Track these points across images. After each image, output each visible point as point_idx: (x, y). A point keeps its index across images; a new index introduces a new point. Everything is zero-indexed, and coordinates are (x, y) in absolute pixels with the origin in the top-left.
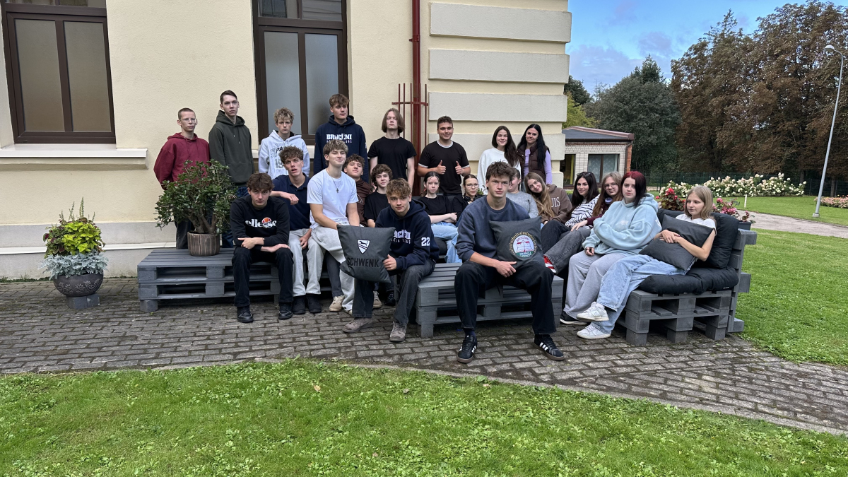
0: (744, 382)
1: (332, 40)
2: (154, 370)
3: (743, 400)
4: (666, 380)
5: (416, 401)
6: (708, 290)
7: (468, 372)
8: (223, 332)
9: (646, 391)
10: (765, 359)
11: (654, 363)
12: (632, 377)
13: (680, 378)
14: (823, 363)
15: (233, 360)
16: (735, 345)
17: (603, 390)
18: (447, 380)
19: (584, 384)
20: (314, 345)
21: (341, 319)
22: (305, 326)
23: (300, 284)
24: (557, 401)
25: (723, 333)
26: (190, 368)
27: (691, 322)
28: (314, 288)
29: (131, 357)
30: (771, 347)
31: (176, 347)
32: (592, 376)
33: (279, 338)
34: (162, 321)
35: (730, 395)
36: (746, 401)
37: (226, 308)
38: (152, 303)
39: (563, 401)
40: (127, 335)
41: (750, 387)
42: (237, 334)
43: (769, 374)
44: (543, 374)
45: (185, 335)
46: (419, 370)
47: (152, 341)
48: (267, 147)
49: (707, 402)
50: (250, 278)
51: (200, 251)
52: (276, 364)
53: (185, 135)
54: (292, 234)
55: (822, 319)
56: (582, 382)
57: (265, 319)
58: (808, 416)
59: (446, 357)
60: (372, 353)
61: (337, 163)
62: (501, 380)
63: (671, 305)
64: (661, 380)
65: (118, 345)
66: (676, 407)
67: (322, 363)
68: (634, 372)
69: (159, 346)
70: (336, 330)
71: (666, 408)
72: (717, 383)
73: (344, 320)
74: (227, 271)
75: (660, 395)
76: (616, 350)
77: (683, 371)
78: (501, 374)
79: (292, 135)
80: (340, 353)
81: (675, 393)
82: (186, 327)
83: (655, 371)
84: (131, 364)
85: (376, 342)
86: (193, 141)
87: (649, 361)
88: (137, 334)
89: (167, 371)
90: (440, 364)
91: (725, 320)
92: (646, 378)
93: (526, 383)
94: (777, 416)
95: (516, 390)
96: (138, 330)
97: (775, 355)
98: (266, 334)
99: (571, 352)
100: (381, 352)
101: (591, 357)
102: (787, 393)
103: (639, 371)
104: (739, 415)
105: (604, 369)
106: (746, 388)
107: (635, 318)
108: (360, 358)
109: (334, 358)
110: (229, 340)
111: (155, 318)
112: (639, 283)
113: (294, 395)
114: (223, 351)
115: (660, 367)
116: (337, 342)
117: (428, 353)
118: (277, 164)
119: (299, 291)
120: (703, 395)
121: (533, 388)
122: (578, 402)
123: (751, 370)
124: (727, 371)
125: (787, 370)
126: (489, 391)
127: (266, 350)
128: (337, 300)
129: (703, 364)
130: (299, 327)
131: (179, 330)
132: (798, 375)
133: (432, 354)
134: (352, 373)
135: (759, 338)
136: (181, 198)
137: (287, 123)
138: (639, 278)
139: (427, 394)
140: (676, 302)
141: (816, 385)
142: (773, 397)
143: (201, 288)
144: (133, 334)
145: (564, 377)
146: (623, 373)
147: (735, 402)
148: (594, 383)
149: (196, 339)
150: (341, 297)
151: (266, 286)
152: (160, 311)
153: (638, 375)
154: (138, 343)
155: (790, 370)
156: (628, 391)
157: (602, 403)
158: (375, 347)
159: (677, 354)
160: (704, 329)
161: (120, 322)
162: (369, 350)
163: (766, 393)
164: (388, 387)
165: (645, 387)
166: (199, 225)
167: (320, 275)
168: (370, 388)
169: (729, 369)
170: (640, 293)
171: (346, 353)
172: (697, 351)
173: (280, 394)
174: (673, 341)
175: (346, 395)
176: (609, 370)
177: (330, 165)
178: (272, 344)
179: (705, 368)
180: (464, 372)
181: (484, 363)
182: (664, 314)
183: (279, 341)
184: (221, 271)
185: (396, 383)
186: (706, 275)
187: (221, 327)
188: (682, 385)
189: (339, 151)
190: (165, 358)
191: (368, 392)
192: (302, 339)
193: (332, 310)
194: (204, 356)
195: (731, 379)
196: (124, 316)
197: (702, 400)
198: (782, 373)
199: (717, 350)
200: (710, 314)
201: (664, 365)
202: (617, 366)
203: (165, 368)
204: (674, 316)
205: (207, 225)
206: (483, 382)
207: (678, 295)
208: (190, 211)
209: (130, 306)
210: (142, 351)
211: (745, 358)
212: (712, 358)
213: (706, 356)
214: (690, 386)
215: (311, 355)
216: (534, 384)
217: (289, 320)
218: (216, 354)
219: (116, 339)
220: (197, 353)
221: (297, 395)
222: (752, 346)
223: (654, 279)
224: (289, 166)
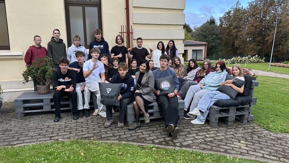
0: (257, 143)
1: (96, 9)
2: (15, 146)
3: (258, 152)
4: (226, 143)
5: (124, 158)
6: (241, 105)
7: (146, 143)
8: (48, 127)
9: (219, 149)
10: (264, 132)
11: (221, 136)
12: (213, 143)
13: (231, 142)
14: (286, 133)
15: (50, 140)
16: (251, 126)
17: (201, 149)
18: (138, 147)
19: (194, 147)
20: (84, 132)
21: (97, 119)
22: (82, 123)
23: (81, 105)
24: (183, 156)
25: (246, 121)
26: (31, 145)
27: (234, 117)
28: (87, 106)
29: (6, 140)
30: (265, 126)
31: (27, 134)
32: (197, 143)
33: (71, 129)
34: (24, 122)
35: (253, 150)
36: (259, 152)
37: (52, 115)
38: (21, 114)
39: (185, 156)
40: (8, 129)
41: (260, 145)
42: (54, 127)
43: (266, 139)
44: (177, 143)
45: (32, 128)
46: (127, 143)
47: (18, 132)
48: (70, 50)
49: (244, 154)
50: (61, 103)
51: (42, 92)
52: (67, 142)
53: (37, 46)
54: (77, 84)
55: (282, 113)
56: (193, 146)
57: (66, 120)
58: (285, 159)
59: (138, 136)
60: (108, 135)
61: (95, 57)
62: (160, 146)
63: (227, 111)
64: (224, 144)
65: (3, 134)
66: (231, 157)
67: (86, 141)
68: (213, 140)
69: (20, 134)
70: (94, 124)
71: (228, 158)
72: (247, 144)
73: (98, 119)
74: (52, 100)
75: (225, 151)
76: (206, 130)
77: (233, 139)
78: (160, 143)
79: (80, 45)
80: (94, 136)
81: (230, 150)
82: (34, 124)
83: (222, 139)
84: (6, 143)
85: (110, 130)
86: (40, 48)
87: (219, 134)
88: (12, 129)
89: (21, 146)
90: (135, 139)
91: (247, 116)
92: (218, 143)
93: (170, 147)
94: (272, 160)
95: (166, 150)
96: (13, 126)
97: (267, 130)
98: (66, 127)
99: (188, 131)
100: (111, 135)
101: (196, 133)
102: (275, 148)
103: (215, 139)
104: (257, 160)
105: (201, 139)
106: (258, 146)
107: (213, 116)
108: (102, 138)
109: (92, 138)
110: (50, 131)
111: (22, 120)
112: (214, 102)
113: (72, 158)
114: (46, 136)
115: (223, 138)
116: (94, 130)
117: (131, 134)
119: (80, 107)
120: (242, 151)
121: (173, 149)
122: (191, 156)
123: (259, 137)
124: (250, 138)
125: (273, 136)
126: (155, 152)
127: (64, 135)
128: (96, 111)
129: (240, 135)
130: (79, 123)
131: (30, 126)
132: (277, 139)
133: (133, 135)
134: (98, 145)
135: (260, 123)
136: (33, 72)
137: (78, 41)
138: (214, 100)
139: (129, 155)
140: (229, 110)
141: (285, 143)
142: (269, 150)
143: (41, 108)
144: (10, 129)
145: (185, 144)
146: (209, 141)
147: (255, 153)
148: (198, 146)
149: (36, 130)
150: (98, 110)
151: (68, 106)
152: (25, 117)
153: (215, 142)
154: (12, 133)
155: (274, 137)
156: (211, 150)
157: (201, 156)
158: (109, 132)
159: (230, 131)
160: (239, 119)
161: (7, 123)
162: (107, 134)
163: (266, 148)
164: (113, 152)
165: (218, 147)
166: (41, 82)
167: (89, 101)
168: (104, 153)
169: (250, 137)
170: (215, 107)
171: (97, 136)
172: (237, 129)
173: (66, 158)
174: (227, 125)
175: (94, 157)
176: (204, 140)
177: (93, 57)
178: (67, 132)
179: (241, 137)
180: (145, 143)
181: (153, 138)
182: (224, 115)
183: (70, 130)
184: (49, 101)
185: (116, 150)
186: (240, 99)
187: (48, 124)
188: (233, 146)
190: (21, 140)
191: (104, 155)
192: (80, 129)
193: (94, 115)
194: (38, 138)
195: (252, 142)
196: (9, 120)
197: (241, 153)
198: (271, 138)
199: (245, 128)
200: (242, 114)
201: (225, 136)
202: (207, 137)
203: (20, 145)
204: (228, 115)
205: (44, 82)
206: (153, 147)
207: (229, 107)
208: (37, 77)
209: (13, 115)
210: (12, 137)
211: (256, 131)
212: (243, 132)
213: (241, 131)
214: (236, 146)
215: (82, 137)
216: (173, 148)
217: (76, 120)
218: (43, 137)
219: (3, 131)
220: (35, 137)
221: (73, 158)
222: (258, 126)
223: (220, 101)
224: (78, 58)
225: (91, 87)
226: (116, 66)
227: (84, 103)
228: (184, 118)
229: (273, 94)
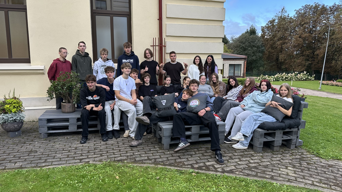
0: (306, 170)
1: (125, 19)
2: (44, 168)
3: (307, 179)
4: (272, 170)
5: (163, 183)
6: (288, 128)
7: (185, 167)
8: (76, 148)
9: (264, 175)
10: (313, 158)
11: (266, 161)
12: (257, 169)
13: (278, 169)
14: (338, 160)
15: (80, 163)
16: (299, 151)
17: (245, 175)
18: (176, 172)
19: (237, 173)
20: (116, 154)
21: (128, 141)
22: (112, 144)
23: (110, 126)
24: (226, 182)
25: (294, 146)
26: (60, 167)
27: (281, 142)
28: (117, 127)
29: (33, 162)
30: (315, 152)
31: (55, 156)
32: (240, 169)
33: (101, 151)
34: (49, 143)
35: (301, 177)
36: (308, 180)
37: (78, 136)
38: (45, 134)
39: (228, 182)
40: (33, 150)
41: (309, 172)
42: (82, 149)
43: (316, 166)
44: (219, 168)
45: (59, 150)
46: (164, 167)
47: (44, 153)
48: (97, 65)
49: (292, 181)
50: (89, 123)
51: (67, 111)
52: (99, 165)
54: (106, 103)
55: (334, 139)
56: (236, 171)
57: (95, 142)
58: (336, 187)
59: (175, 160)
60: (142, 158)
61: (127, 73)
62: (200, 171)
63: (272, 135)
64: (270, 170)
65: (28, 156)
66: (278, 184)
67: (120, 164)
68: (258, 166)
69: (47, 156)
70: (126, 147)
71: (274, 185)
72: (295, 171)
73: (130, 141)
74: (78, 120)
75: (271, 177)
76: (249, 155)
77: (279, 165)
78: (200, 168)
79: (108, 60)
80: (128, 158)
81: (277, 176)
82: (59, 146)
83: (267, 165)
84: (33, 165)
85: (144, 153)
86: (64, 62)
87: (264, 160)
88: (37, 150)
89: (50, 168)
90: (173, 163)
91: (295, 141)
92: (264, 169)
93: (212, 173)
94: (323, 187)
95: (206, 175)
96: (38, 148)
97: (317, 156)
98: (95, 149)
99: (230, 156)
100: (146, 158)
101: (239, 159)
102: (326, 176)
103: (260, 165)
104: (306, 187)
105: (245, 165)
106: (308, 173)
107: (257, 140)
108: (137, 161)
109: (125, 161)
110: (78, 153)
111: (46, 141)
112: (258, 125)
113: (107, 181)
114: (76, 158)
115: (269, 163)
116: (127, 153)
117: (167, 158)
118: (101, 72)
119: (110, 128)
120: (289, 177)
121: (215, 175)
122: (235, 182)
123: (308, 164)
124: (298, 165)
125: (323, 163)
126: (195, 177)
127: (95, 157)
128: (127, 132)
129: (287, 161)
130: (110, 145)
131: (56, 147)
132: (328, 166)
133: (169, 158)
134: (133, 168)
135: (310, 148)
136: (58, 88)
137: (105, 54)
138: (259, 123)
139: (167, 179)
140: (275, 133)
141: (337, 171)
142: (320, 177)
143: (66, 127)
144: (35, 150)
145: (228, 169)
146: (253, 167)
147: (304, 180)
148: (241, 172)
149: (64, 152)
150: (129, 131)
151: (95, 126)
152: (49, 138)
153: (260, 168)
154: (37, 154)
155: (325, 164)
156: (256, 176)
157: (246, 182)
158: (143, 155)
159: (275, 156)
160: (286, 144)
161: (30, 144)
162: (141, 157)
163: (316, 175)
164: (149, 176)
165: (263, 174)
166: (66, 100)
167: (119, 121)
168: (141, 176)
169: (299, 163)
170: (259, 130)
171: (130, 159)
172: (284, 154)
173: (101, 181)
174: (273, 150)
175: (131, 181)
176: (247, 165)
177: (124, 74)
178: (98, 154)
179: (288, 163)
180: (184, 167)
181: (192, 163)
182: (270, 139)
183: (101, 153)
184: (76, 120)
185: (153, 174)
186: (288, 122)
187: (75, 146)
188: (279, 172)
189: (128, 68)
190: (49, 162)
191: (141, 179)
192: (111, 151)
193: (125, 136)
194: (67, 160)
195: (300, 169)
196: (32, 141)
197: (289, 180)
198: (322, 165)
199: (292, 154)
200: (289, 138)
201: (270, 162)
202: (250, 163)
203: (49, 167)
204: (273, 140)
205: (70, 99)
206: (192, 172)
207: (275, 130)
208: (62, 93)
209: (35, 135)
210: (39, 159)
211: (305, 158)
212: (291, 158)
213: (288, 157)
214: (283, 173)
215: (115, 160)
216: (215, 173)
217: (106, 142)
218: (72, 160)
219: (28, 152)
220: (64, 159)
221: (108, 181)
222: (307, 152)
223: (265, 124)
224: (108, 74)
225: (121, 106)
226: (147, 83)
227: (113, 124)
228: (225, 142)
229: (324, 117)
